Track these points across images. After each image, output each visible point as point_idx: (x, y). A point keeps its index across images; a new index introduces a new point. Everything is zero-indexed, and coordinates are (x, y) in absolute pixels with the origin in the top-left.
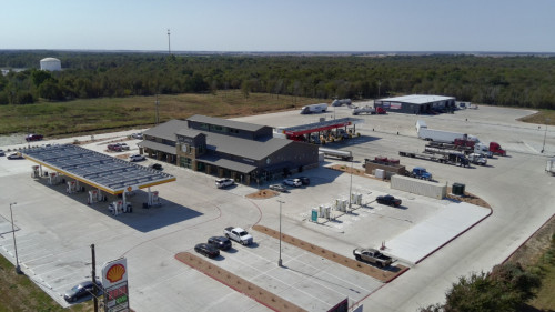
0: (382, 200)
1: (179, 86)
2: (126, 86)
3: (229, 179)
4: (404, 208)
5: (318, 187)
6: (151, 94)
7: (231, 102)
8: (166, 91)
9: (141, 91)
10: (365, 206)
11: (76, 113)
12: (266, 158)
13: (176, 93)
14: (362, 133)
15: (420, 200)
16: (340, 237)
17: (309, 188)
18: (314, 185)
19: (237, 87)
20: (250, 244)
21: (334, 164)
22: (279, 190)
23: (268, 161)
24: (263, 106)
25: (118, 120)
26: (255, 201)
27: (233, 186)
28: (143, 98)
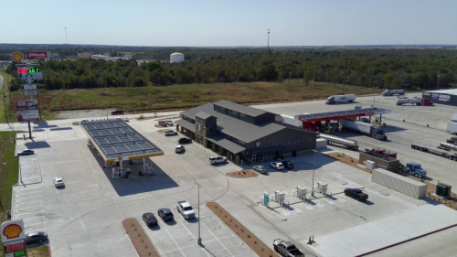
0: (350, 193)
1: (255, 75)
2: (212, 75)
3: (223, 157)
4: (370, 203)
5: (299, 173)
6: (231, 82)
7: (290, 89)
8: (243, 79)
9: (222, 79)
10: (330, 197)
11: (164, 95)
12: (256, 141)
13: (252, 80)
14: (389, 123)
15: (394, 197)
16: (278, 225)
17: (290, 172)
18: (296, 170)
19: (301, 76)
20: (191, 219)
21: (334, 151)
22: (259, 172)
23: (258, 144)
24: (316, 94)
25: (188, 101)
26: (231, 179)
27: (225, 163)
28: (223, 84)
